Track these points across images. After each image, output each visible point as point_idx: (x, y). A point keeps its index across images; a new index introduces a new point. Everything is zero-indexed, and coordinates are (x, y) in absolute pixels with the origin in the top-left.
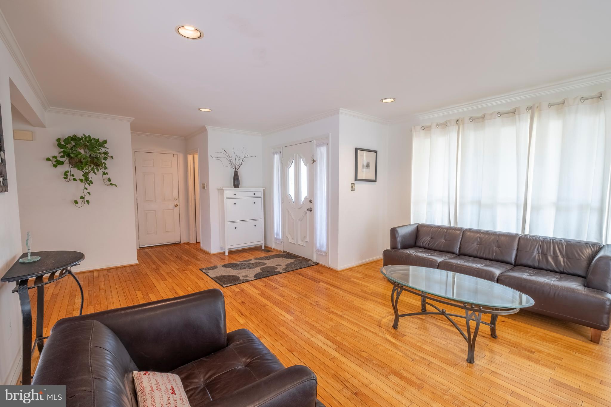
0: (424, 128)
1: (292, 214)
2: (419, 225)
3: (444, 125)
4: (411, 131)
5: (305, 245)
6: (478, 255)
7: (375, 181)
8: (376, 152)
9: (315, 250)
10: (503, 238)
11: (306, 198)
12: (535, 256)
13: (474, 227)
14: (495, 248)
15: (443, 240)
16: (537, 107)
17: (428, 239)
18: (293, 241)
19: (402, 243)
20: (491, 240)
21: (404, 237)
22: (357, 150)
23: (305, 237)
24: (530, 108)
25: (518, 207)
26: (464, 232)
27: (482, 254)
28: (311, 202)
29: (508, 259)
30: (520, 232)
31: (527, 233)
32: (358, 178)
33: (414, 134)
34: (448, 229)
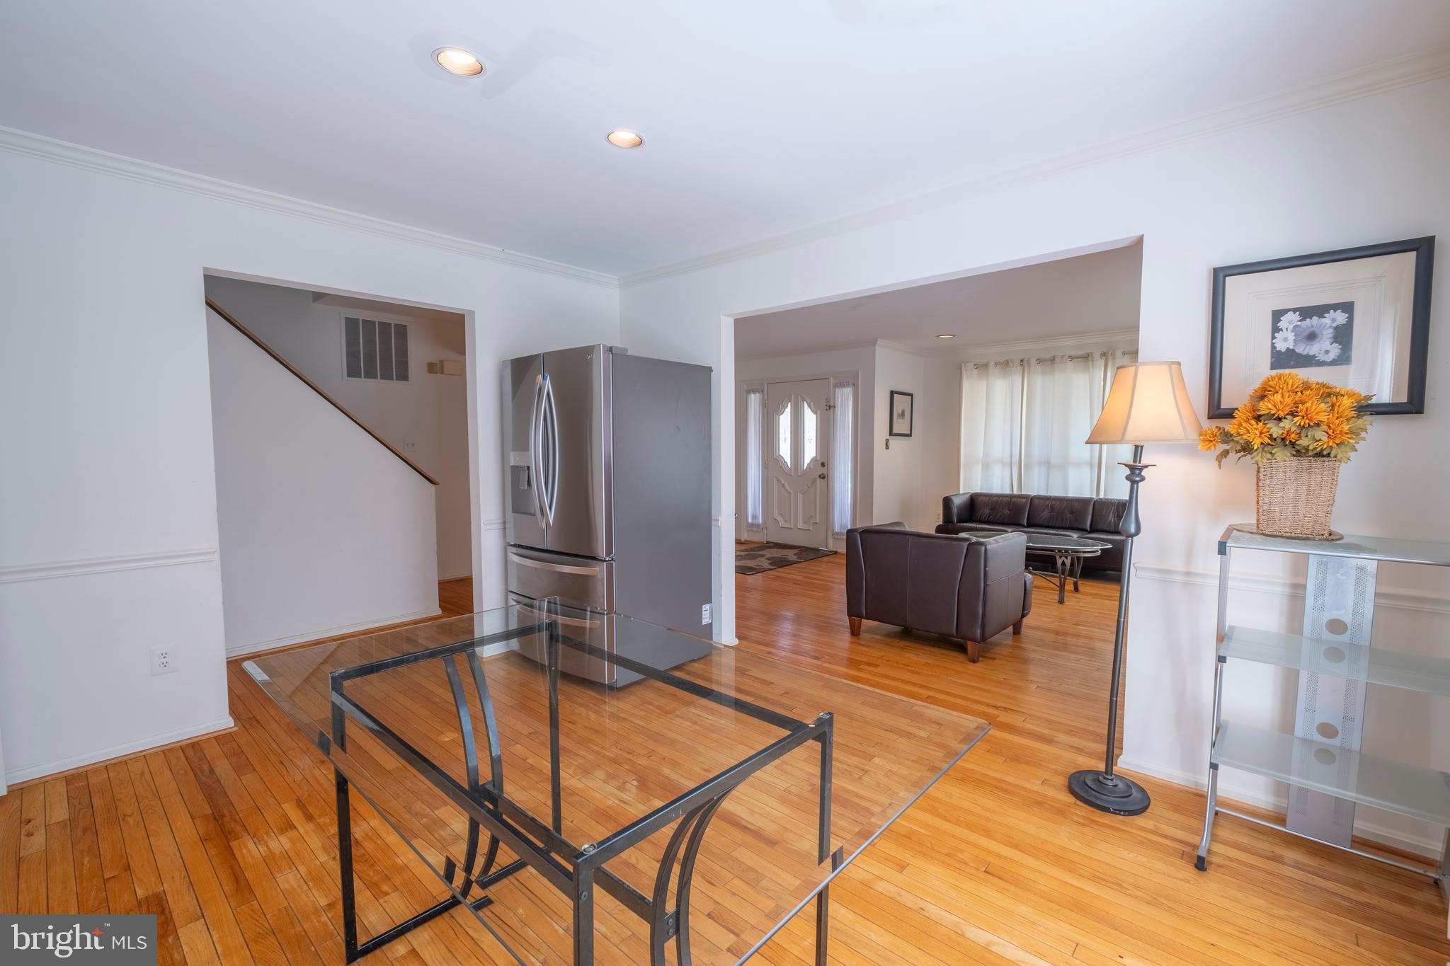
0: (977, 366)
1: (786, 484)
2: (972, 494)
3: (1005, 365)
4: (961, 368)
5: (811, 529)
6: (1050, 524)
7: (910, 435)
8: (911, 395)
9: (830, 534)
10: (1076, 504)
11: (814, 460)
12: (1111, 521)
13: (1043, 493)
14: (1069, 515)
15: (1007, 512)
16: (1112, 354)
17: (987, 511)
18: (787, 525)
19: (958, 515)
20: (1063, 507)
21: (960, 508)
22: (892, 393)
23: (811, 516)
24: (1104, 355)
25: (1091, 465)
26: (1033, 500)
27: (1054, 523)
28: (823, 465)
29: (1084, 527)
30: (1094, 497)
31: (1102, 496)
32: (894, 432)
33: (964, 372)
34: (1012, 496)
